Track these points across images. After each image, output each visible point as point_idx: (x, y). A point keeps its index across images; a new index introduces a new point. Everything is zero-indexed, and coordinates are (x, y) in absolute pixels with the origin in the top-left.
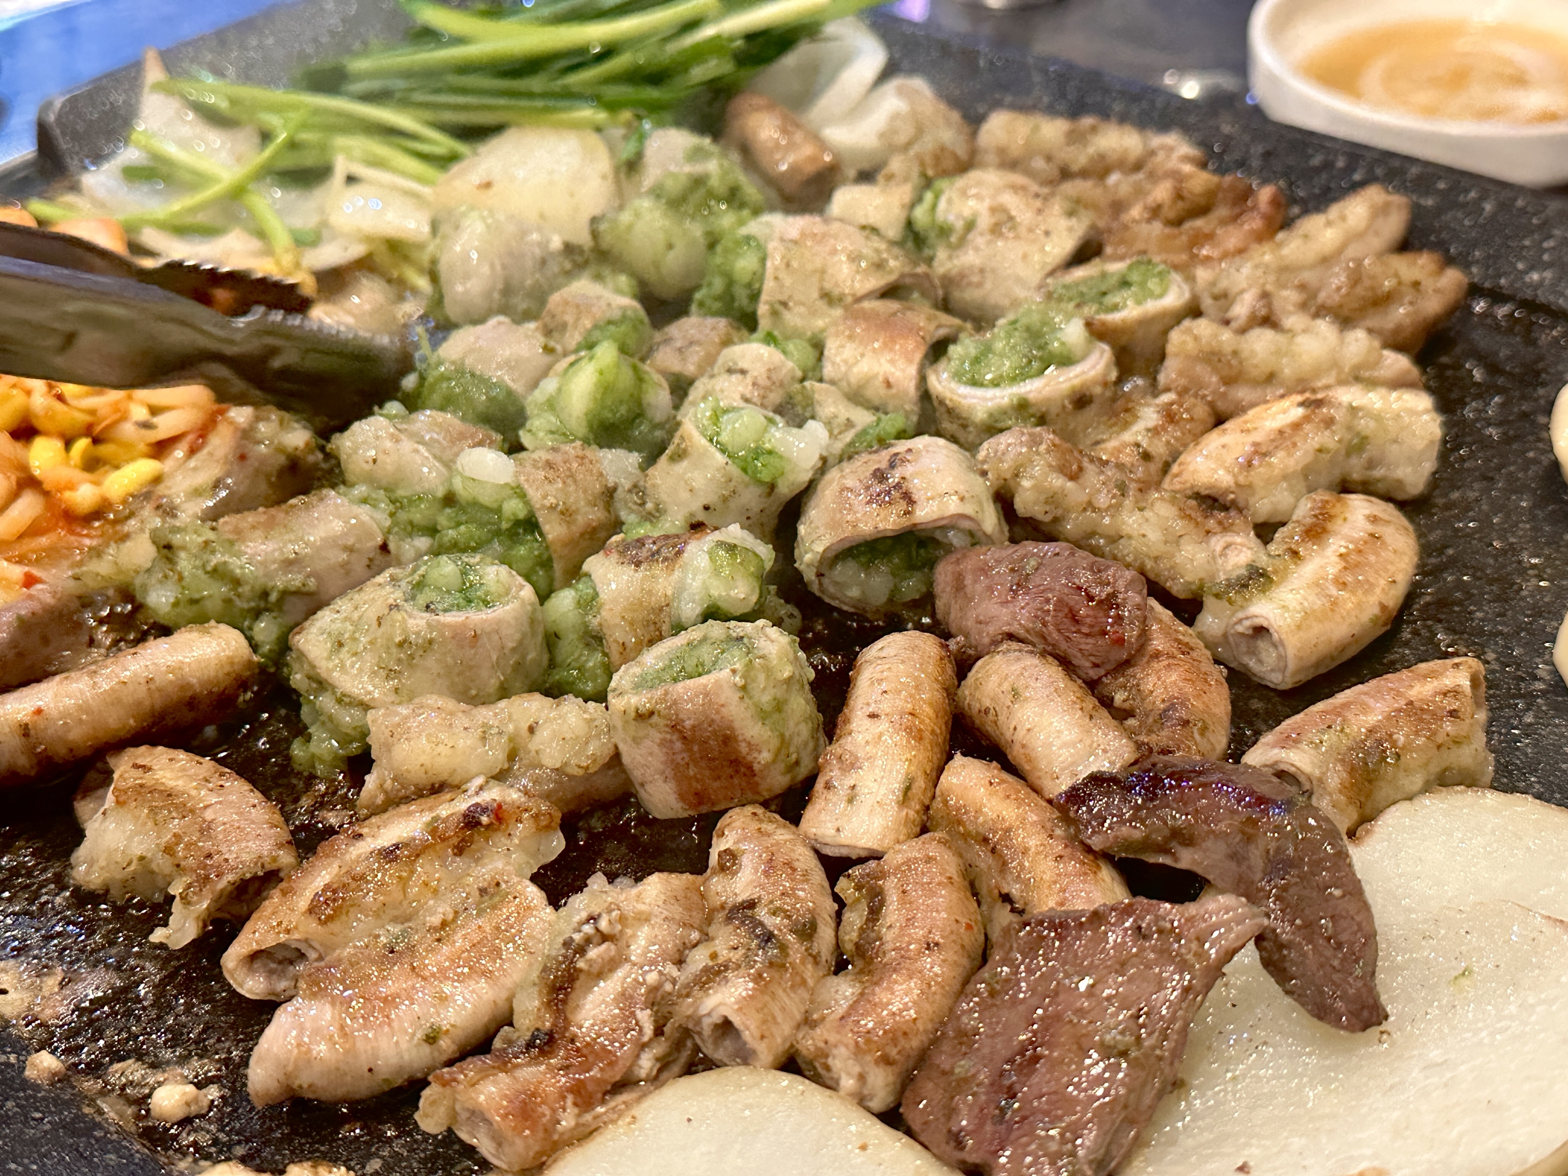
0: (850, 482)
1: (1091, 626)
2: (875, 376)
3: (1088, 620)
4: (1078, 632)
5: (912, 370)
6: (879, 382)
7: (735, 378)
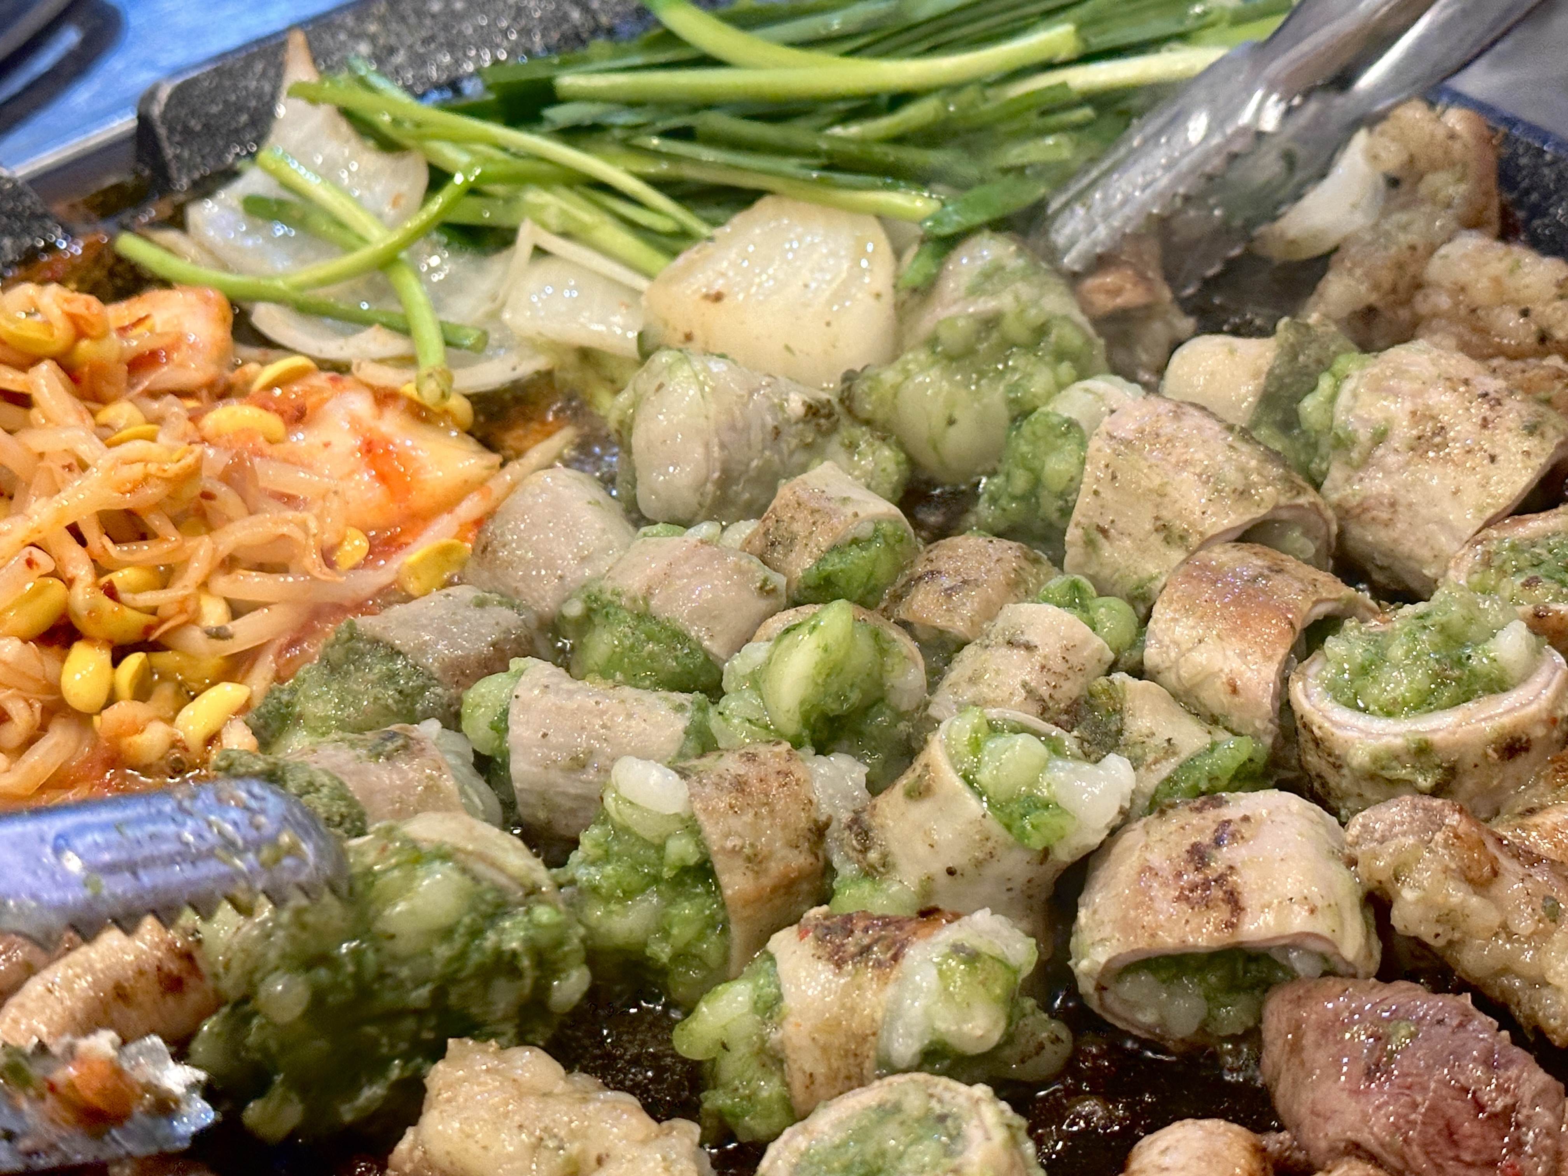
0: (1157, 858)
1: (1477, 1152)
2: (1216, 675)
3: (1472, 1143)
4: (1457, 1159)
5: (1270, 672)
6: (1220, 684)
7: (1018, 655)
